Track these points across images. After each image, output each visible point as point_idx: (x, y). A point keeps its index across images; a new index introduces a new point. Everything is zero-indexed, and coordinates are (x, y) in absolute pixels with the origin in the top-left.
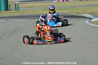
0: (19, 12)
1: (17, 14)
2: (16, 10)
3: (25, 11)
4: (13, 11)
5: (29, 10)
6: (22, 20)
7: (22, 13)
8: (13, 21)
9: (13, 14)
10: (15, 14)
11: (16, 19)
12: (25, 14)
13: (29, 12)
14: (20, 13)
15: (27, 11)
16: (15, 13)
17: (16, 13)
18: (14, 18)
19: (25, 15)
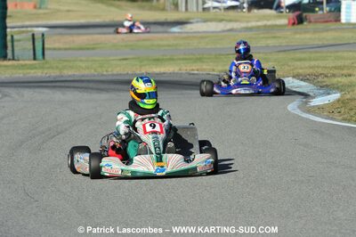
0: (47, 66)
1: (38, 74)
2: (35, 59)
3: (65, 64)
4: (24, 60)
5: (81, 61)
6: (58, 95)
7: (57, 68)
8: (23, 96)
9: (25, 71)
10: (32, 71)
11: (38, 90)
12: (69, 73)
13: (83, 65)
14: (49, 68)
15: (75, 61)
16: (32, 69)
17: (36, 68)
18: (30, 87)
19: (70, 76)
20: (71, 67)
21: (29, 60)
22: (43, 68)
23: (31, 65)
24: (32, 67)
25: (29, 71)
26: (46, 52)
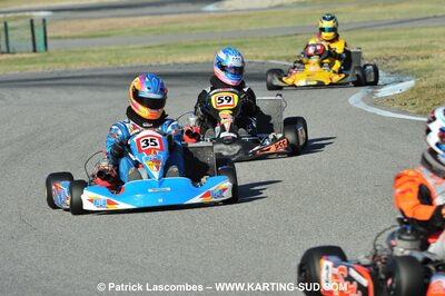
0: (50, 59)
1: (39, 69)
2: (35, 51)
3: (74, 55)
4: (21, 53)
5: (93, 51)
6: (63, 95)
7: (62, 61)
8: (19, 98)
9: (23, 67)
10: (32, 66)
11: (38, 90)
12: (76, 67)
13: (95, 56)
14: (52, 62)
15: (85, 52)
16: (32, 63)
17: (36, 62)
18: (28, 86)
19: (78, 71)
20: (80, 60)
21: (28, 52)
22: (44, 62)
23: (30, 58)
24: (31, 61)
25: (27, 66)
26: (49, 42)
